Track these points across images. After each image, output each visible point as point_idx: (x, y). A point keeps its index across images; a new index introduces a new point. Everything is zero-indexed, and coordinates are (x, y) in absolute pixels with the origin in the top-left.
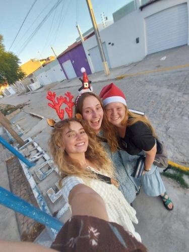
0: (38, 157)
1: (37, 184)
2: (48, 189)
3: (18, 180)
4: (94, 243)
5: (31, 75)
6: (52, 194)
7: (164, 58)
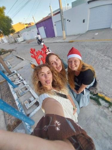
0: (20, 82)
1: (18, 98)
2: (25, 101)
3: (6, 95)
4: (58, 129)
5: (18, 33)
6: (27, 104)
7: (97, 34)
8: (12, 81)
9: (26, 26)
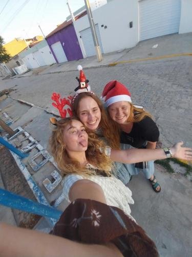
0: (31, 148)
1: (32, 175)
2: (44, 179)
3: (10, 171)
4: (96, 224)
5: (16, 57)
6: (48, 184)
7: (155, 46)
8: (17, 147)
9: (28, 43)
